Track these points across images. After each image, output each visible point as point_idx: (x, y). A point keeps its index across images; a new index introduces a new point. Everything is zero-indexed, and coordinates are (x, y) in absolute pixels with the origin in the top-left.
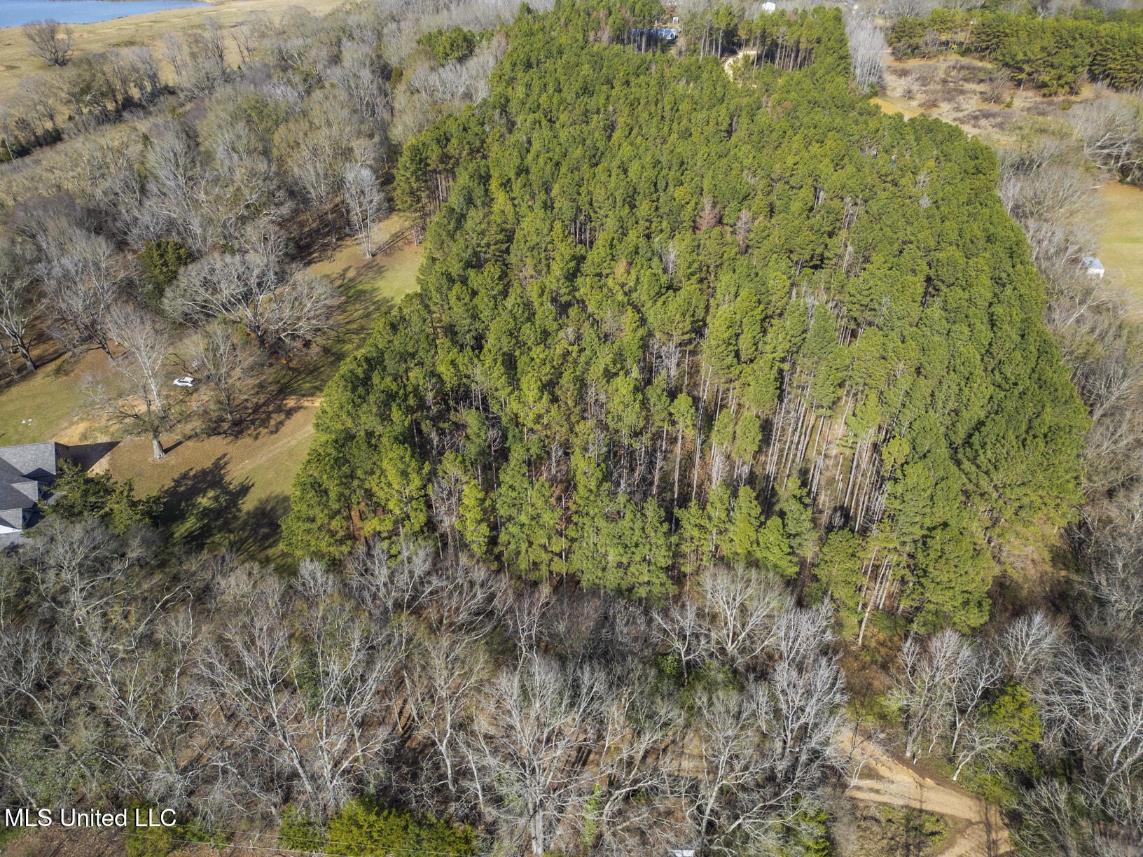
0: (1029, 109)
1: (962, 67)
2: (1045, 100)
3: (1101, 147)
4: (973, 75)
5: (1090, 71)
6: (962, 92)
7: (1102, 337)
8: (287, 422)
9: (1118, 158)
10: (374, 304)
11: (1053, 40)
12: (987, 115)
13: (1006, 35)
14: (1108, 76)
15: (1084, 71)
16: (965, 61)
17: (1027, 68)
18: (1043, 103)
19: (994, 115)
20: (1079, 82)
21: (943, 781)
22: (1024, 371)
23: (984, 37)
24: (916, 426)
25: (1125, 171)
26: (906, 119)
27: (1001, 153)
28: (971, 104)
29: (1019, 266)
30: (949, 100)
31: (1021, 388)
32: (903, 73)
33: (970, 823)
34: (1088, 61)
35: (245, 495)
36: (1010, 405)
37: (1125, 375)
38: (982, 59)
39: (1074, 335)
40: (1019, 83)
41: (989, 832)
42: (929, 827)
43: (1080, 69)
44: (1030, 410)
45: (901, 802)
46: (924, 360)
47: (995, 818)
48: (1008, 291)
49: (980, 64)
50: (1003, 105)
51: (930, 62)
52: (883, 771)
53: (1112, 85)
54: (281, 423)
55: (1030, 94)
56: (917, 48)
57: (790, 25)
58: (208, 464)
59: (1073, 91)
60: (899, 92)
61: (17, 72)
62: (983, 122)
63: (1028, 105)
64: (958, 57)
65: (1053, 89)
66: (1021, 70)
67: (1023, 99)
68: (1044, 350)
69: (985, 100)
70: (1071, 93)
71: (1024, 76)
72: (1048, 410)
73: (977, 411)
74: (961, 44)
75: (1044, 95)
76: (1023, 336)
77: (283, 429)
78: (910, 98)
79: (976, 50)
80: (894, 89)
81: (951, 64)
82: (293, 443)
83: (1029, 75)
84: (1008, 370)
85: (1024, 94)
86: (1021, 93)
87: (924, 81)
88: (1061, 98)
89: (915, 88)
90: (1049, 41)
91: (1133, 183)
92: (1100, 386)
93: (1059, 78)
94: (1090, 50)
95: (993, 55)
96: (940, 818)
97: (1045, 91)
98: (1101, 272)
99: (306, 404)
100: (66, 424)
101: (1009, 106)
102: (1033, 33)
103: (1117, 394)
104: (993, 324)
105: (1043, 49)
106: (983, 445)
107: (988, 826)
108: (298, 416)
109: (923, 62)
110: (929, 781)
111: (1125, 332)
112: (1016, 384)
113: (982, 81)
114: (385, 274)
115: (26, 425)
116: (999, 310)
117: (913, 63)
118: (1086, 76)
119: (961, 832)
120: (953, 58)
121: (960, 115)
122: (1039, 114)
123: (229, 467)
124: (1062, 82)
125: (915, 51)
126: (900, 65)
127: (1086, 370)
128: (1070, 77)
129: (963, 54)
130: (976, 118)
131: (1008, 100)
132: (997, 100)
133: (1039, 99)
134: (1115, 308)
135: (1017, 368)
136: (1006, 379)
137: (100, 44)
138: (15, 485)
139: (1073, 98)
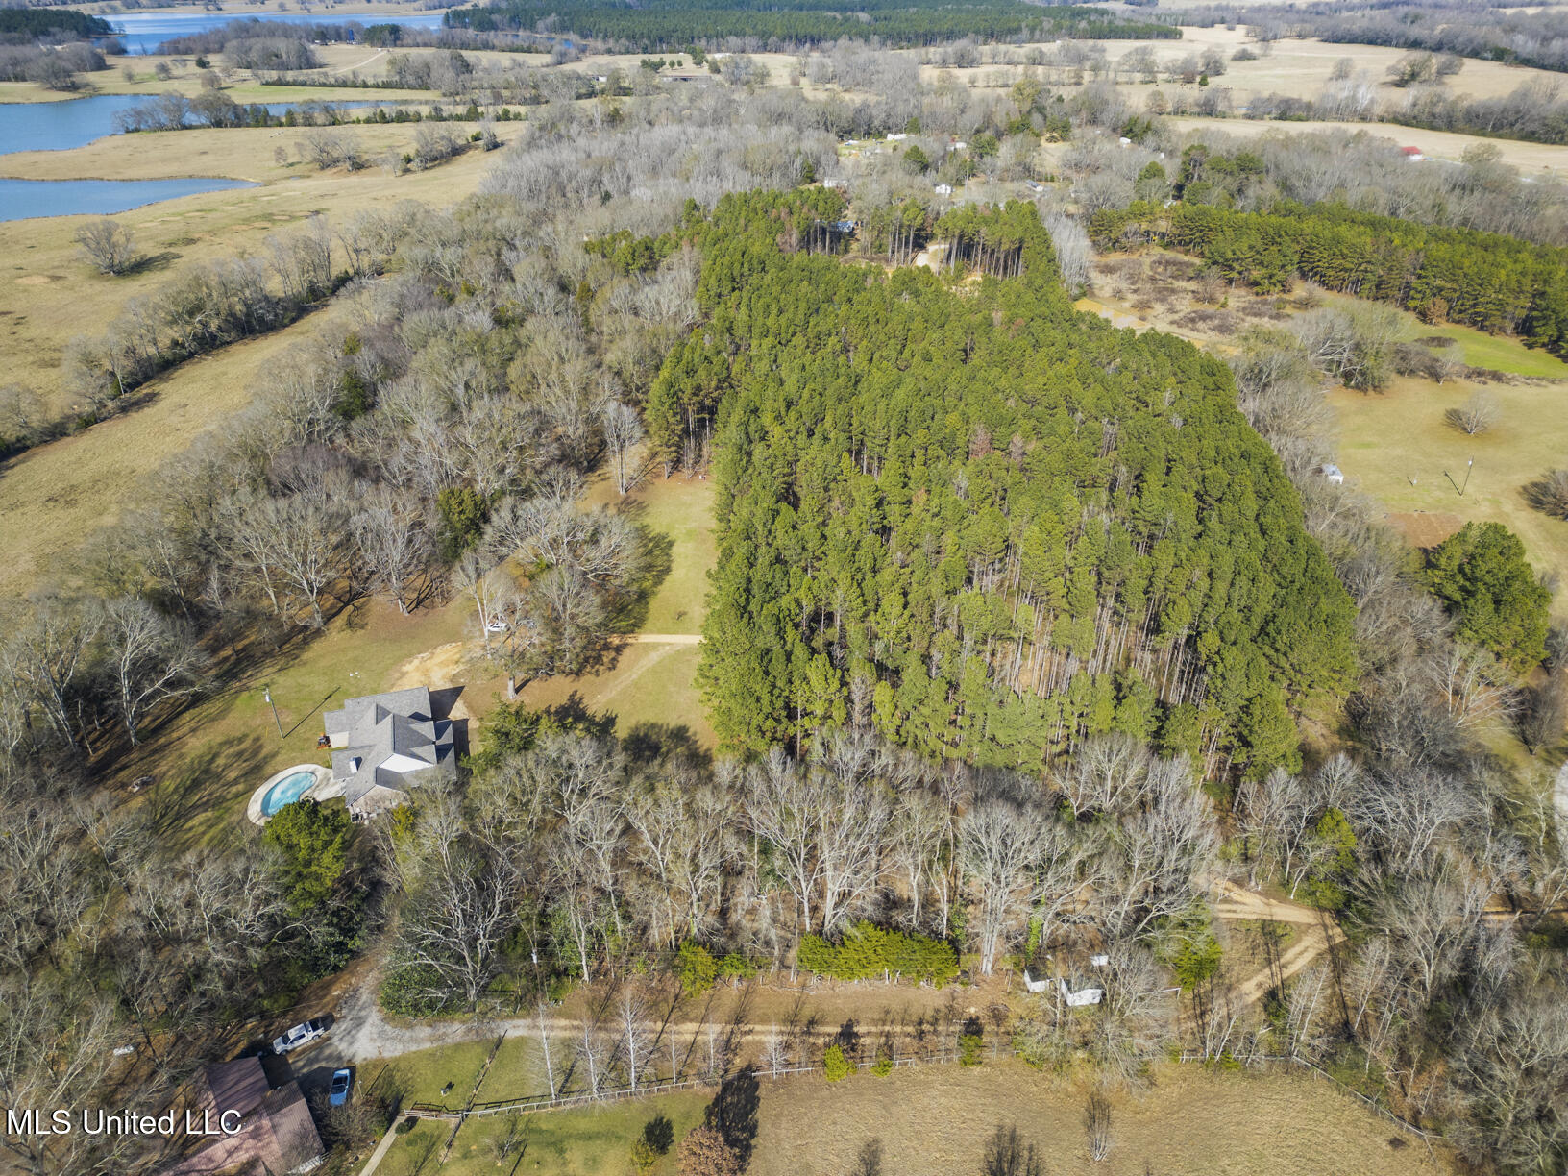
0: (1244, 309)
1: (1168, 263)
2: (1259, 298)
3: (1323, 354)
4: (1180, 271)
5: (1300, 269)
6: (1173, 291)
7: (1354, 539)
8: (620, 658)
9: (1339, 364)
10: (650, 540)
11: (1259, 237)
12: (1204, 318)
13: (1210, 230)
14: (1316, 274)
15: (1292, 268)
16: (1170, 254)
17: (1236, 265)
18: (1257, 302)
19: (1210, 317)
20: (1290, 280)
21: (1283, 901)
22: (1299, 569)
23: (1187, 231)
24: (1221, 622)
25: (1348, 376)
26: (1138, 334)
27: (1232, 365)
28: (1186, 306)
29: (1276, 481)
30: (1162, 300)
31: (1297, 585)
32: (1108, 270)
33: (1309, 926)
34: (1296, 259)
35: (613, 725)
36: (1292, 599)
37: (1378, 572)
38: (1187, 252)
39: (1330, 538)
40: (1230, 281)
41: (1326, 930)
42: (1279, 931)
43: (1289, 268)
44: (1309, 602)
45: (1254, 917)
46: (1214, 566)
47: (1328, 921)
48: (1272, 504)
49: (1186, 259)
50: (1217, 306)
51: (1134, 257)
52: (1235, 897)
53: (1322, 283)
54: (614, 659)
55: (1243, 292)
56: (1117, 241)
57: (986, 223)
58: (564, 701)
59: (1286, 288)
60: (1107, 292)
61: (65, 283)
62: (1201, 325)
63: (1243, 305)
64: (1161, 250)
65: (1266, 289)
66: (1231, 269)
67: (1237, 298)
68: (1312, 553)
69: (1198, 300)
70: (1284, 291)
71: (1234, 275)
72: (1323, 600)
73: (1265, 606)
74: (1163, 235)
75: (1257, 294)
76: (1291, 542)
77: (619, 665)
78: (1122, 298)
79: (1180, 243)
80: (1102, 288)
81: (1155, 258)
82: (634, 676)
83: (1240, 273)
84: (1285, 571)
85: (1236, 291)
86: (1233, 290)
87: (1133, 278)
88: (1275, 297)
89: (1124, 286)
90: (1255, 239)
91: (1357, 387)
92: (1357, 581)
93: (1271, 277)
94: (1298, 248)
95: (1198, 249)
96: (1287, 924)
97: (1255, 289)
98: (1341, 478)
99: (630, 641)
100: (397, 675)
101: (1223, 306)
102: (1239, 230)
103: (1373, 588)
104: (1263, 533)
105: (1251, 247)
106: (1279, 633)
107: (1325, 927)
108: (627, 652)
109: (1125, 257)
110: (1273, 901)
111: (1373, 534)
112: (1293, 582)
113: (1191, 278)
114: (648, 510)
115: (355, 678)
116: (1267, 520)
117: (1115, 258)
118: (1296, 274)
119: (1305, 932)
120: (1157, 251)
121: (1176, 317)
122: (1255, 315)
123: (585, 701)
124: (1273, 280)
125: (1115, 244)
126: (1103, 261)
127: (1345, 569)
128: (1281, 275)
129: (1166, 246)
130: (1193, 320)
131: (1222, 300)
132: (1211, 300)
133: (1253, 298)
134: (1361, 513)
135: (1292, 569)
136: (1284, 578)
137: (151, 243)
138: (413, 726)
139: (1286, 296)
